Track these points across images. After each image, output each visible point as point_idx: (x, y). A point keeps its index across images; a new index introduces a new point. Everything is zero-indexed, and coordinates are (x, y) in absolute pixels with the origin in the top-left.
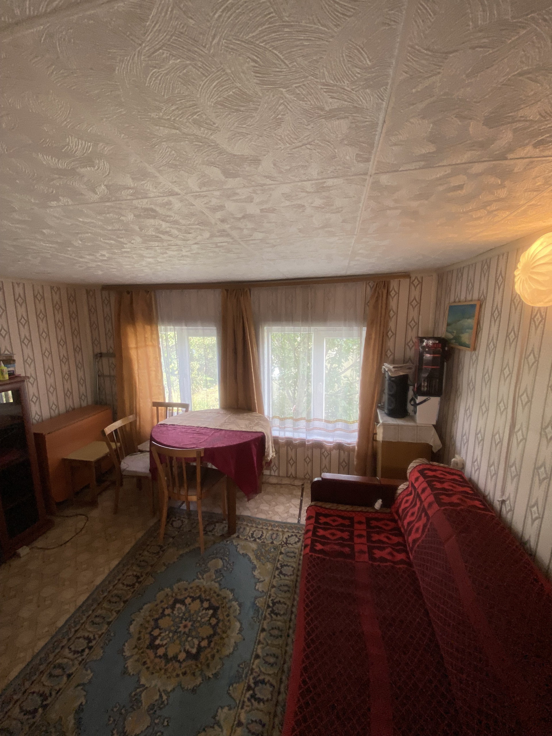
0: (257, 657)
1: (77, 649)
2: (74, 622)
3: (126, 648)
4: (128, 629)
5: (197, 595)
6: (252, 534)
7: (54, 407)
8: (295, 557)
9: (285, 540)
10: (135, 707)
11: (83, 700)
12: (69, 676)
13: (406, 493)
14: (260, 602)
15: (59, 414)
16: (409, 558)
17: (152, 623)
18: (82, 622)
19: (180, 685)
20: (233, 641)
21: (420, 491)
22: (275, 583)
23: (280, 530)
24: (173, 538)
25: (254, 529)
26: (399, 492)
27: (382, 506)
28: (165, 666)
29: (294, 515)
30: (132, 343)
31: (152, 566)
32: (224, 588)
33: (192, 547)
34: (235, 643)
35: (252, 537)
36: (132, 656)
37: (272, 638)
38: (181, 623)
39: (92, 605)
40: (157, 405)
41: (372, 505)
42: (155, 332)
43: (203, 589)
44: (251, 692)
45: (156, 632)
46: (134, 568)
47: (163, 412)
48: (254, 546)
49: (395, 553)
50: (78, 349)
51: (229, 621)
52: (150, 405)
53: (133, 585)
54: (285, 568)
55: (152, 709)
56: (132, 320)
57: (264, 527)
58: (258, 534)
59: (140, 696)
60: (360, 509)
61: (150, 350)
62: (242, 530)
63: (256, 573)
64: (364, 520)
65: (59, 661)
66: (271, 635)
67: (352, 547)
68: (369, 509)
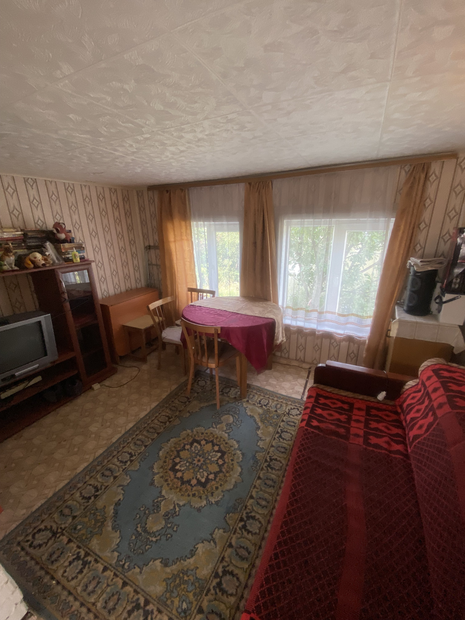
0: (252, 497)
1: (122, 460)
2: (123, 441)
3: (155, 466)
4: (158, 454)
5: (211, 440)
6: (260, 401)
7: (117, 287)
8: (295, 426)
9: (287, 411)
10: (155, 511)
11: (121, 497)
12: (115, 478)
13: (414, 389)
14: (259, 456)
15: (121, 293)
16: (407, 451)
17: (175, 453)
18: (128, 441)
19: (189, 502)
20: (233, 480)
21: (430, 390)
22: (274, 444)
23: (284, 402)
24: (198, 393)
25: (262, 398)
26: (406, 387)
27: (385, 398)
28: (181, 486)
29: (299, 392)
30: (171, 237)
31: (180, 411)
32: (232, 439)
33: (210, 403)
34: (235, 482)
35: (260, 404)
36: (158, 473)
37: (266, 486)
38: (196, 458)
39: (136, 431)
40: (191, 290)
41: (375, 395)
42: (188, 227)
43: (216, 436)
44: (243, 523)
45: (177, 460)
46: (167, 411)
47: (196, 296)
48: (260, 411)
49: (393, 443)
50: (132, 242)
51: (233, 464)
52: (185, 289)
53: (165, 423)
54: (285, 433)
55: (167, 516)
56: (171, 217)
57: (271, 398)
58: (264, 402)
59: (160, 503)
60: (361, 397)
61: (185, 243)
62: (251, 396)
63: (259, 432)
64: (364, 407)
65: (111, 466)
66: (265, 484)
67: (348, 430)
68: (372, 399)
